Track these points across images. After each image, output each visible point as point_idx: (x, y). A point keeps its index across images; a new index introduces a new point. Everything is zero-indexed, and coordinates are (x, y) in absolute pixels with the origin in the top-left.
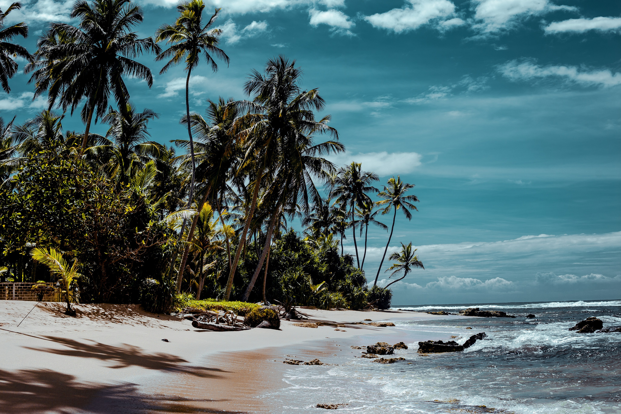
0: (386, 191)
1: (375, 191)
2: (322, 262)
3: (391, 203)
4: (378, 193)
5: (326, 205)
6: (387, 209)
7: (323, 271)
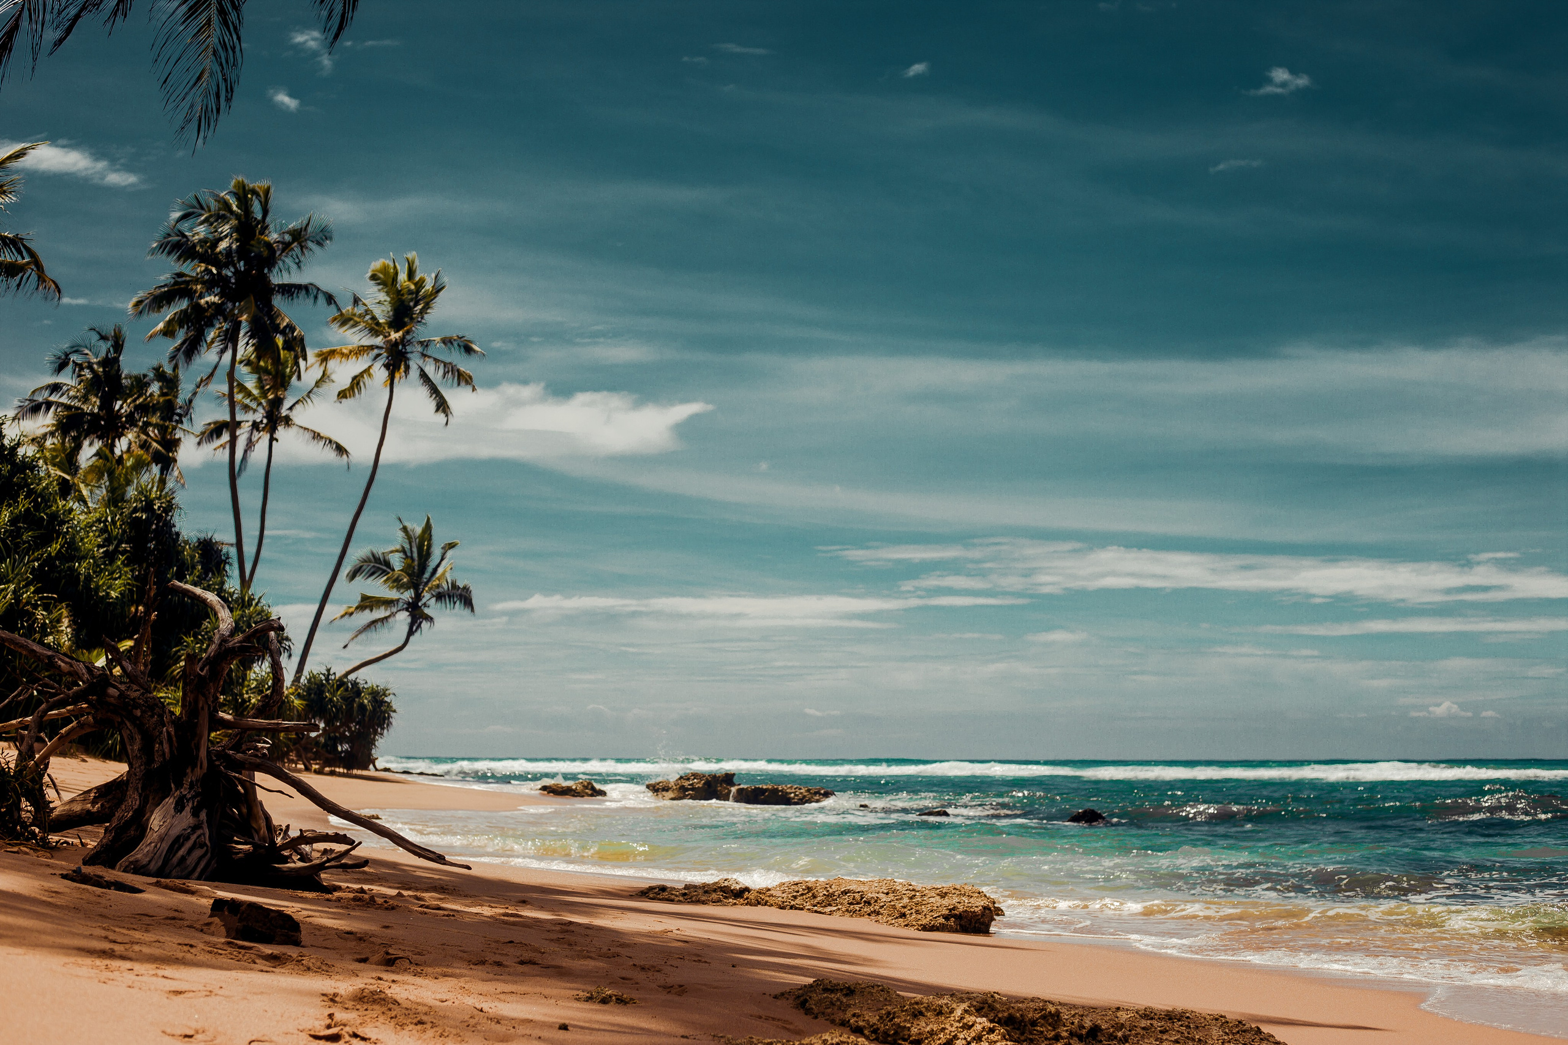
0: (360, 310)
1: (321, 300)
2: (110, 557)
3: (378, 355)
4: (332, 312)
5: (112, 355)
6: (356, 382)
7: (113, 594)
